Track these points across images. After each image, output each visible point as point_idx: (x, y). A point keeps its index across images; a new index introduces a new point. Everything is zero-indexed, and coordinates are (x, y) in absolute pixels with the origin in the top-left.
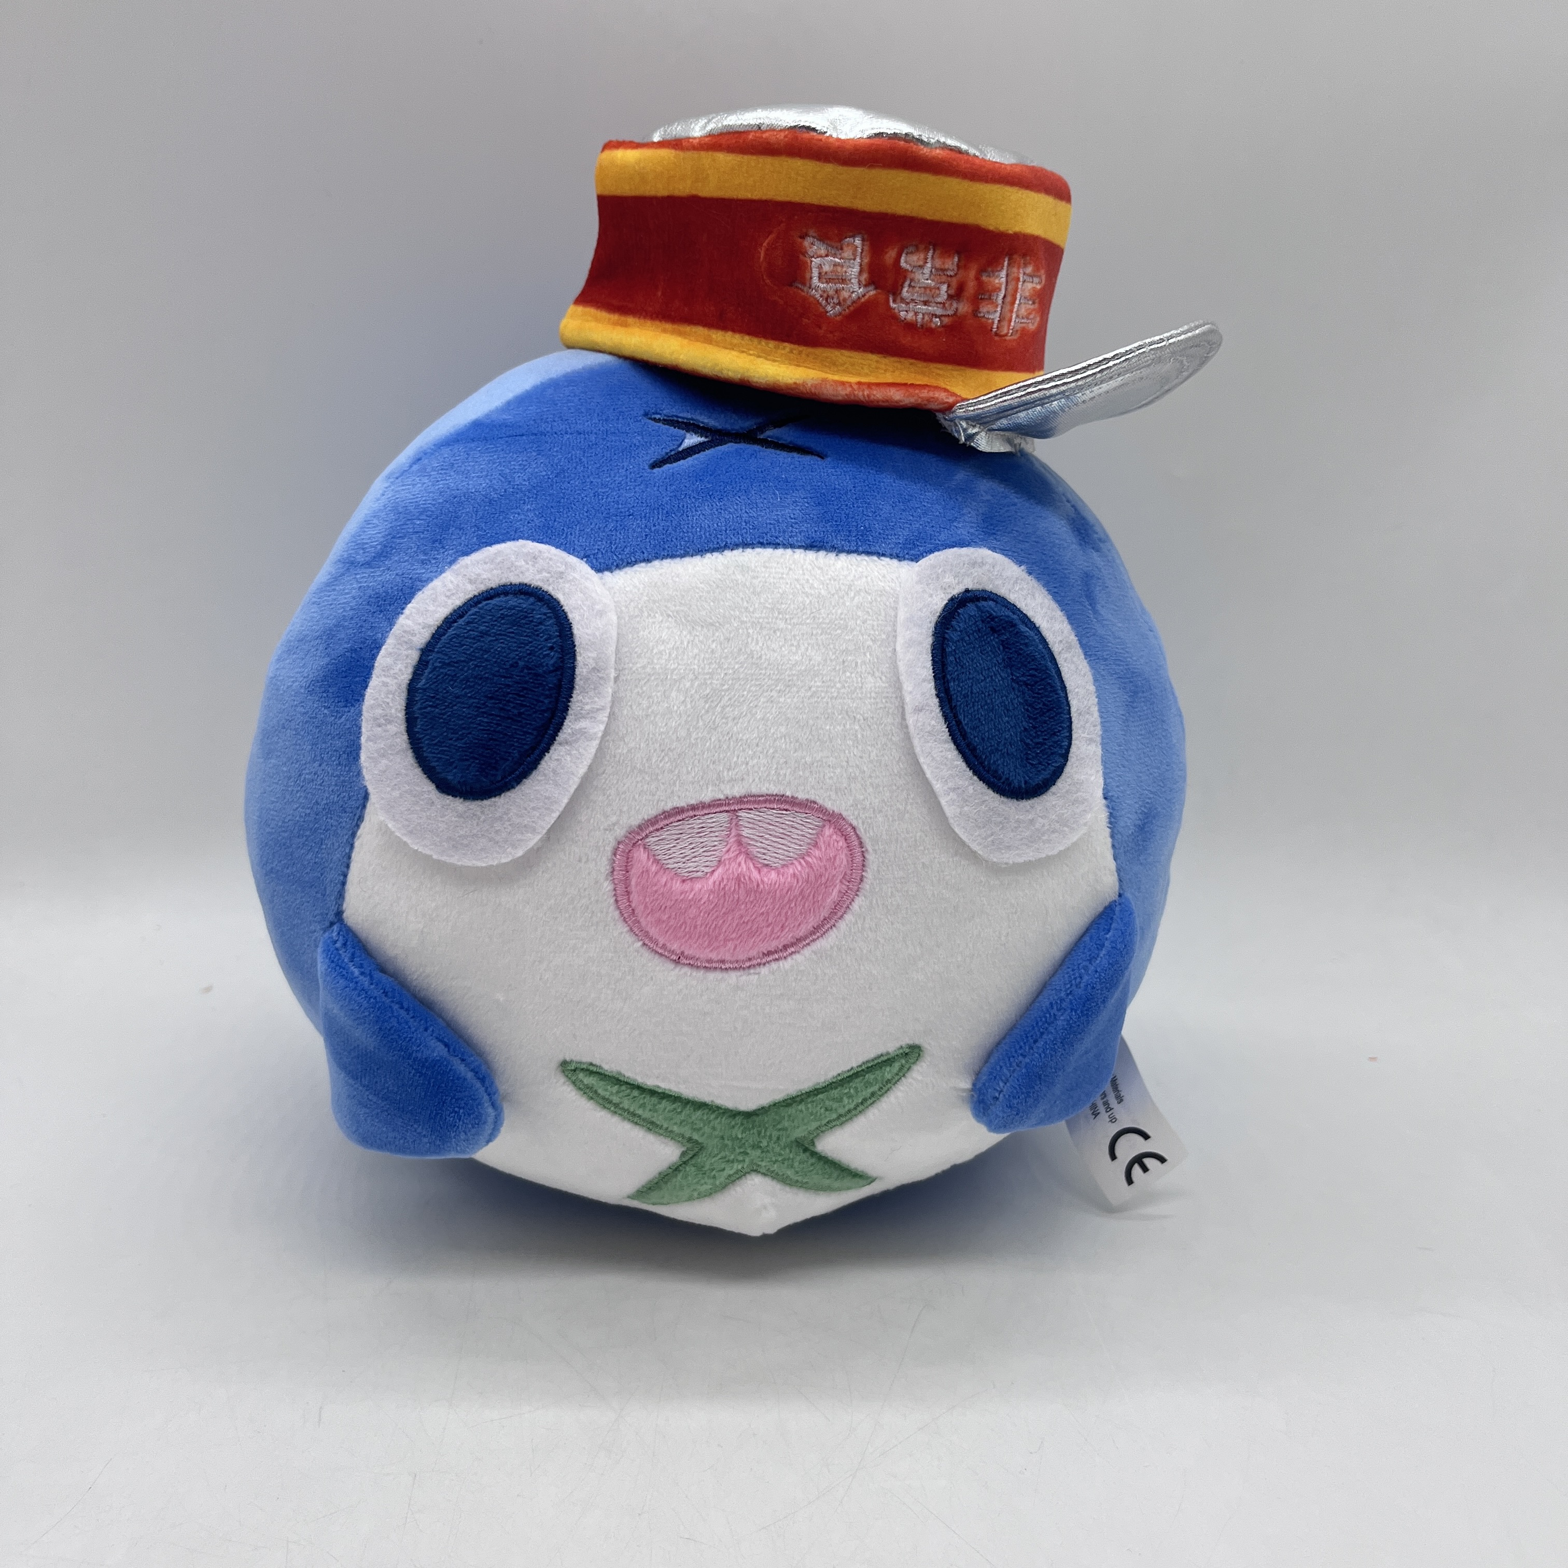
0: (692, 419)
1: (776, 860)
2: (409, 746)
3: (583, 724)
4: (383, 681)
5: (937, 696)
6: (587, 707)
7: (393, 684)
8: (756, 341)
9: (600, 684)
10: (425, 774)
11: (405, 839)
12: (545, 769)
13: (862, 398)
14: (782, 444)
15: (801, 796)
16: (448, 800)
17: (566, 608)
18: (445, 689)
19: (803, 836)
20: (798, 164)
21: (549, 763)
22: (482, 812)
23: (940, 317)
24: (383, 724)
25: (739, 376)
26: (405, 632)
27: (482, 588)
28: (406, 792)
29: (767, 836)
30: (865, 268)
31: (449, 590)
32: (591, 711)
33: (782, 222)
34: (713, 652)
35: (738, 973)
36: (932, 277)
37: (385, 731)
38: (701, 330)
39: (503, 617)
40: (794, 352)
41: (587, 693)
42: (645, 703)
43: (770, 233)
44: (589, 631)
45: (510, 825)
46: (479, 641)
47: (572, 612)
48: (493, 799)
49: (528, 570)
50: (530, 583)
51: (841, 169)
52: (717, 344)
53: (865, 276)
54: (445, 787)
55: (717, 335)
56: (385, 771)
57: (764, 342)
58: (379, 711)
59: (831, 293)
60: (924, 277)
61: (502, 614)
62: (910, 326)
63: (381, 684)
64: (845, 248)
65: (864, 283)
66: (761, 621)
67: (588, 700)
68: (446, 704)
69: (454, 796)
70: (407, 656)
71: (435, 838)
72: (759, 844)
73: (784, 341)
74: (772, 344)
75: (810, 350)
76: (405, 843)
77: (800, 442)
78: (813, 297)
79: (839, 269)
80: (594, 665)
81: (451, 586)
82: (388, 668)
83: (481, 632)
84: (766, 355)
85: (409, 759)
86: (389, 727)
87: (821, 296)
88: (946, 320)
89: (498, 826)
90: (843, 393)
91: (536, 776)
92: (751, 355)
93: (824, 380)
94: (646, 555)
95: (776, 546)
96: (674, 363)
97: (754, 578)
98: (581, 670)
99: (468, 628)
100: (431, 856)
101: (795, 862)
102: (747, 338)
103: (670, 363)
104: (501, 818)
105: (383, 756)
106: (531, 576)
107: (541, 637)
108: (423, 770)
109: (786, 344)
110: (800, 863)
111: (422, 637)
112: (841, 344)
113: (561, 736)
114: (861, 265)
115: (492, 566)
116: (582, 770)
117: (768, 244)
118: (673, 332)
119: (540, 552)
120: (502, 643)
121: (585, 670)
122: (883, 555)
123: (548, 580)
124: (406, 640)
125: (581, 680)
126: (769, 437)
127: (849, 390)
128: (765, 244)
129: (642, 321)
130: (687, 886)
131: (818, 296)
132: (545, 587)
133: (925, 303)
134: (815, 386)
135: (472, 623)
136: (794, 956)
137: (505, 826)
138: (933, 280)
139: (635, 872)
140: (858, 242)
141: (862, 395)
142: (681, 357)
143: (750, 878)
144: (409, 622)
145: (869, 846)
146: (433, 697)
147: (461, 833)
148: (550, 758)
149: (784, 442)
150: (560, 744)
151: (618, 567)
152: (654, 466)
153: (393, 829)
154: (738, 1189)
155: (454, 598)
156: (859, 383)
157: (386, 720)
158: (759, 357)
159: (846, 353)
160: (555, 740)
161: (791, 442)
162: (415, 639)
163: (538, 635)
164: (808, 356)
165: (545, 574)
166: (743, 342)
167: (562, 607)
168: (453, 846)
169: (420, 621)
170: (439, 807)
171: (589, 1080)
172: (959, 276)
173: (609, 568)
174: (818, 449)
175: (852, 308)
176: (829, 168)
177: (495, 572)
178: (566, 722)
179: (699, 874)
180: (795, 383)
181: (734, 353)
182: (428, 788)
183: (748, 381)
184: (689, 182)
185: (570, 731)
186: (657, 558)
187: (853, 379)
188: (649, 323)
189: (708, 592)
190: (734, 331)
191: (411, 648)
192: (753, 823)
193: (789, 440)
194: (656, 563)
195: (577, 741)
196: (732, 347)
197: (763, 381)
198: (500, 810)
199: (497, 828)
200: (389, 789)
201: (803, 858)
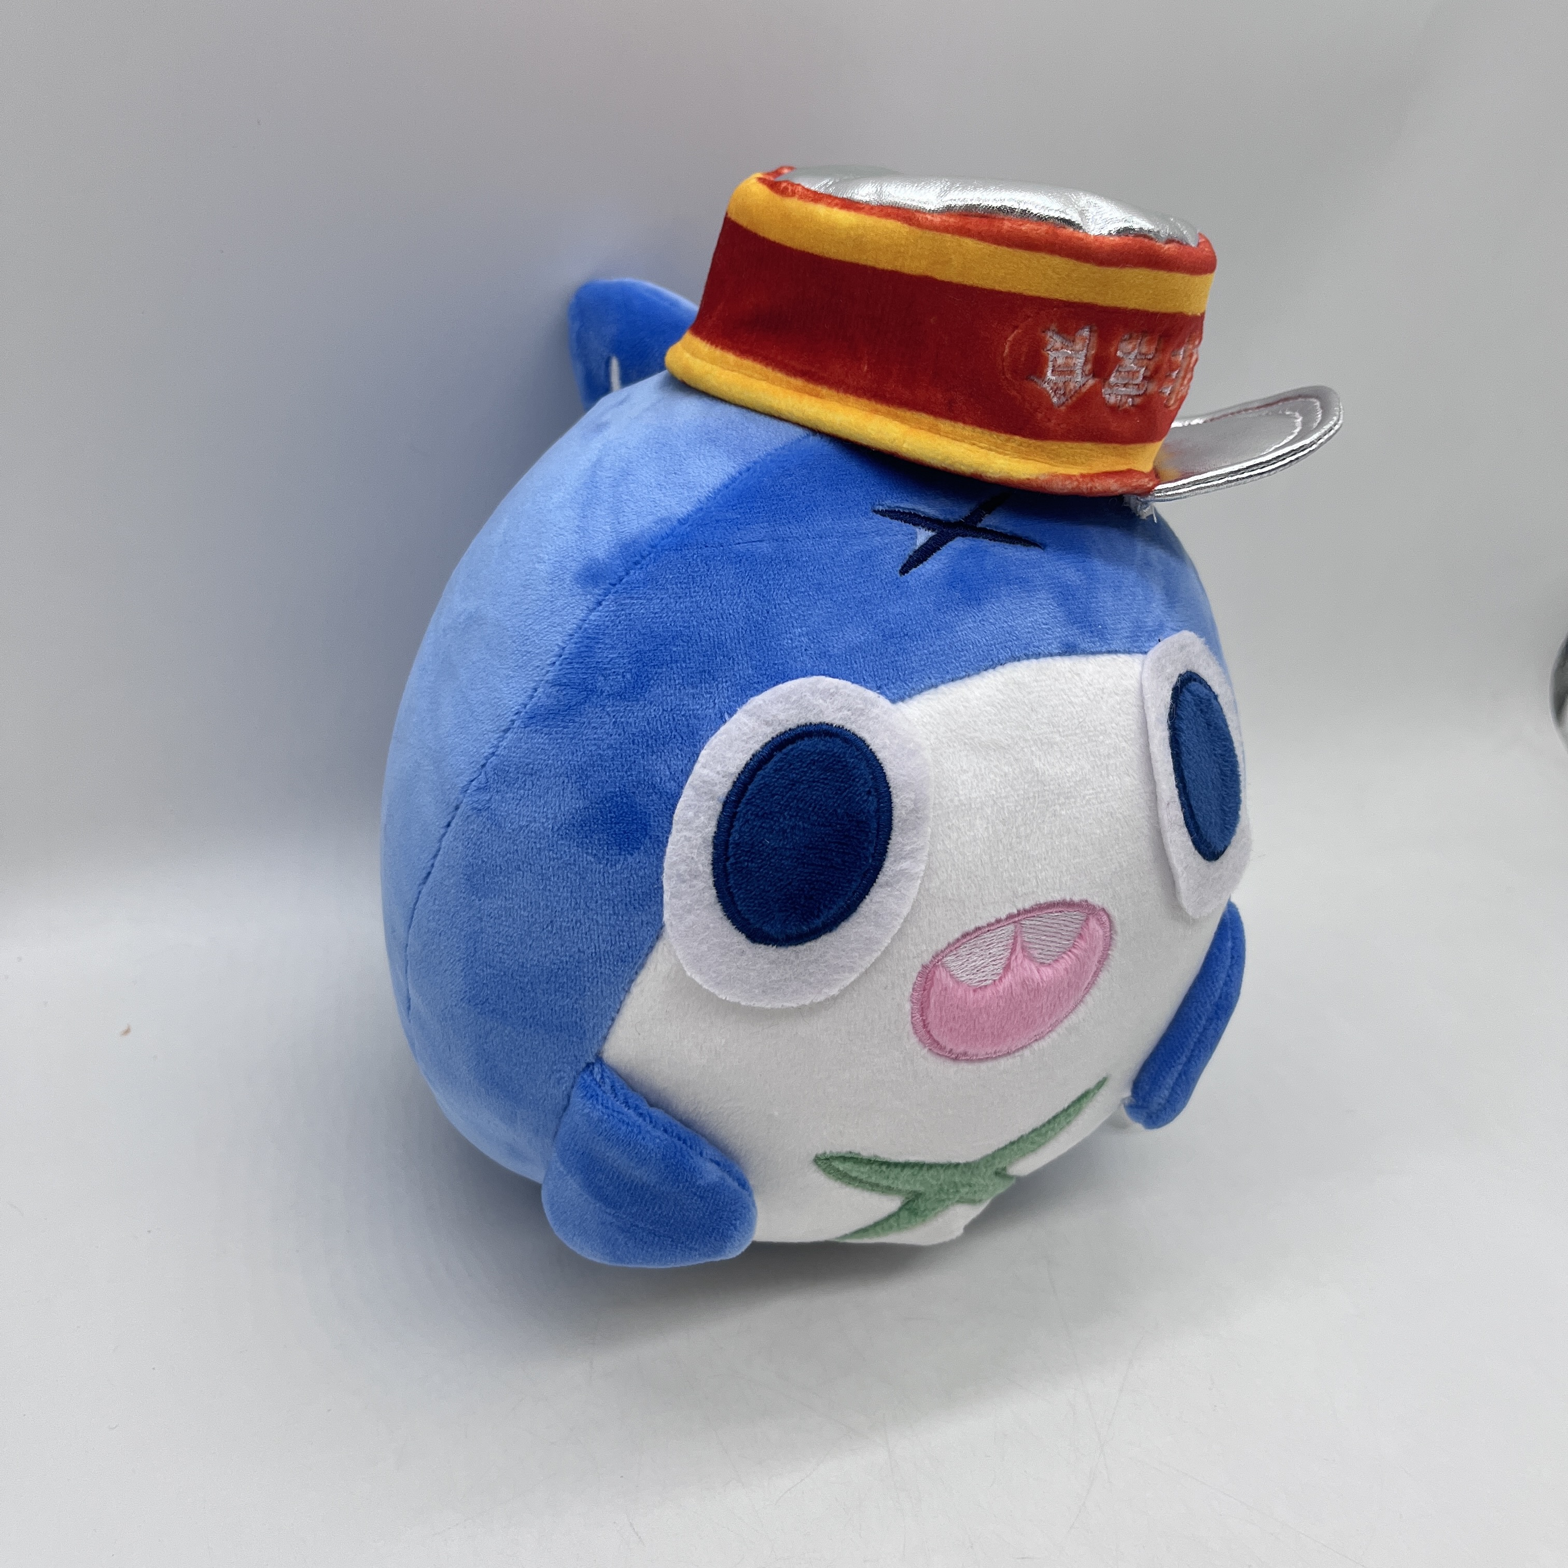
0: (914, 510)
1: (1049, 958)
2: (717, 900)
3: (904, 865)
4: (685, 836)
5: (1177, 786)
6: (908, 848)
7: (697, 839)
8: (987, 433)
9: (919, 824)
10: (734, 925)
11: (712, 990)
12: (866, 912)
13: (1085, 491)
14: (1001, 533)
15: (1076, 899)
16: (761, 948)
17: (874, 747)
18: (760, 842)
19: (1071, 931)
20: (1057, 261)
21: (868, 906)
22: (797, 957)
23: (1133, 397)
24: (687, 880)
25: (972, 470)
26: (704, 782)
27: (780, 729)
28: (714, 944)
29: (1044, 938)
30: (1091, 358)
31: (744, 734)
32: (912, 851)
33: (1029, 317)
34: (1006, 775)
35: (1005, 1059)
36: (1136, 362)
37: (690, 887)
38: (927, 419)
39: (813, 762)
40: (1024, 445)
41: (905, 833)
42: (955, 835)
43: (1016, 327)
44: (904, 772)
45: (826, 966)
46: (791, 789)
47: (880, 751)
48: (809, 944)
49: (827, 707)
50: (833, 722)
51: (1096, 269)
52: (946, 435)
53: (1089, 367)
54: (756, 935)
55: (945, 425)
56: (691, 927)
57: (995, 435)
58: (683, 867)
59: (1061, 385)
60: (1129, 363)
61: (812, 760)
62: (1114, 409)
63: (683, 839)
64: (1077, 341)
65: (1087, 373)
66: (1041, 737)
67: (907, 841)
68: (763, 857)
69: (767, 944)
70: (709, 808)
71: (745, 986)
72: (1037, 946)
73: (1015, 434)
74: (1004, 437)
75: (1039, 443)
76: (713, 994)
77: (1019, 532)
78: (1045, 389)
79: (1069, 361)
80: (913, 806)
81: (746, 729)
82: (688, 823)
83: (793, 780)
84: (999, 449)
85: (717, 912)
86: (695, 882)
87: (1051, 389)
88: (1138, 401)
89: (812, 968)
90: (1070, 487)
91: (855, 918)
92: (982, 448)
93: (1055, 475)
94: (933, 680)
95: (1038, 656)
96: (893, 450)
97: (1029, 693)
98: (899, 813)
99: (777, 777)
100: (739, 1004)
101: (1063, 955)
102: (979, 430)
103: (886, 448)
104: (816, 961)
105: (689, 912)
106: (832, 716)
107: (858, 782)
108: (732, 921)
109: (1017, 438)
110: (1069, 956)
111: (723, 788)
112: (1068, 436)
113: (881, 879)
114: (1086, 356)
115: (787, 706)
116: (905, 911)
117: (1014, 339)
118: (887, 415)
119: (837, 687)
120: (816, 790)
121: (903, 812)
122: (1120, 652)
123: (850, 719)
124: (706, 790)
125: (899, 822)
126: (987, 526)
127: (1075, 483)
128: (1010, 339)
129: (841, 395)
130: (979, 994)
131: (1048, 389)
132: (848, 726)
133: (1125, 385)
134: (1047, 482)
135: (781, 770)
136: (1050, 1034)
137: (820, 968)
138: (1135, 365)
139: (935, 990)
140: (1086, 333)
141: (1085, 487)
142: (905, 446)
143: (1033, 980)
144: (706, 772)
145: (1118, 928)
146: (748, 851)
147: (773, 978)
148: (871, 900)
149: (1002, 531)
150: (881, 886)
151: (910, 696)
152: (905, 570)
153: (700, 983)
154: (940, 1220)
155: (752, 742)
156: (1083, 476)
157: (690, 875)
158: (990, 450)
159: (1069, 444)
160: (875, 882)
161: (1011, 532)
162: (716, 788)
163: (854, 780)
164: (1035, 448)
165: (846, 712)
166: (975, 435)
167: (868, 746)
168: (763, 991)
169: (719, 768)
170: (751, 956)
171: (841, 1166)
172: (1156, 359)
173: (902, 699)
174: (1038, 539)
175: (1074, 399)
176: (1086, 268)
177: (792, 712)
178: (887, 864)
179: (988, 982)
180: (1028, 479)
181: (966, 445)
182: (738, 939)
183: (981, 476)
184: (924, 263)
185: (891, 873)
186: (943, 682)
187: (1075, 471)
188: (852, 399)
189: (995, 715)
190: (964, 422)
191: (713, 798)
192: (1034, 929)
193: (1009, 530)
194: (943, 688)
195: (899, 881)
196: (963, 439)
197: (997, 476)
198: (816, 954)
199: (811, 971)
200: (696, 944)
201: (1070, 951)
